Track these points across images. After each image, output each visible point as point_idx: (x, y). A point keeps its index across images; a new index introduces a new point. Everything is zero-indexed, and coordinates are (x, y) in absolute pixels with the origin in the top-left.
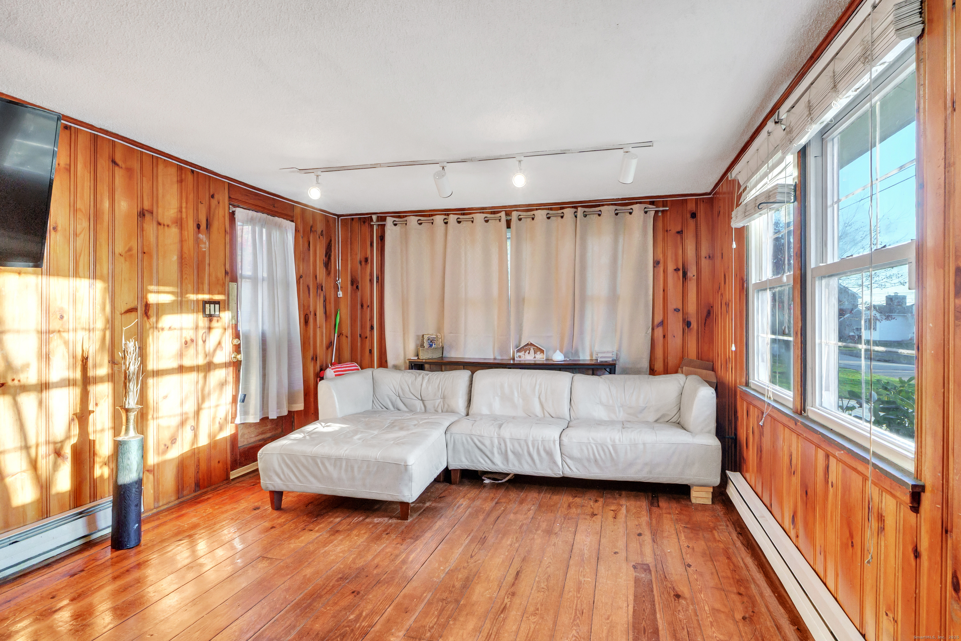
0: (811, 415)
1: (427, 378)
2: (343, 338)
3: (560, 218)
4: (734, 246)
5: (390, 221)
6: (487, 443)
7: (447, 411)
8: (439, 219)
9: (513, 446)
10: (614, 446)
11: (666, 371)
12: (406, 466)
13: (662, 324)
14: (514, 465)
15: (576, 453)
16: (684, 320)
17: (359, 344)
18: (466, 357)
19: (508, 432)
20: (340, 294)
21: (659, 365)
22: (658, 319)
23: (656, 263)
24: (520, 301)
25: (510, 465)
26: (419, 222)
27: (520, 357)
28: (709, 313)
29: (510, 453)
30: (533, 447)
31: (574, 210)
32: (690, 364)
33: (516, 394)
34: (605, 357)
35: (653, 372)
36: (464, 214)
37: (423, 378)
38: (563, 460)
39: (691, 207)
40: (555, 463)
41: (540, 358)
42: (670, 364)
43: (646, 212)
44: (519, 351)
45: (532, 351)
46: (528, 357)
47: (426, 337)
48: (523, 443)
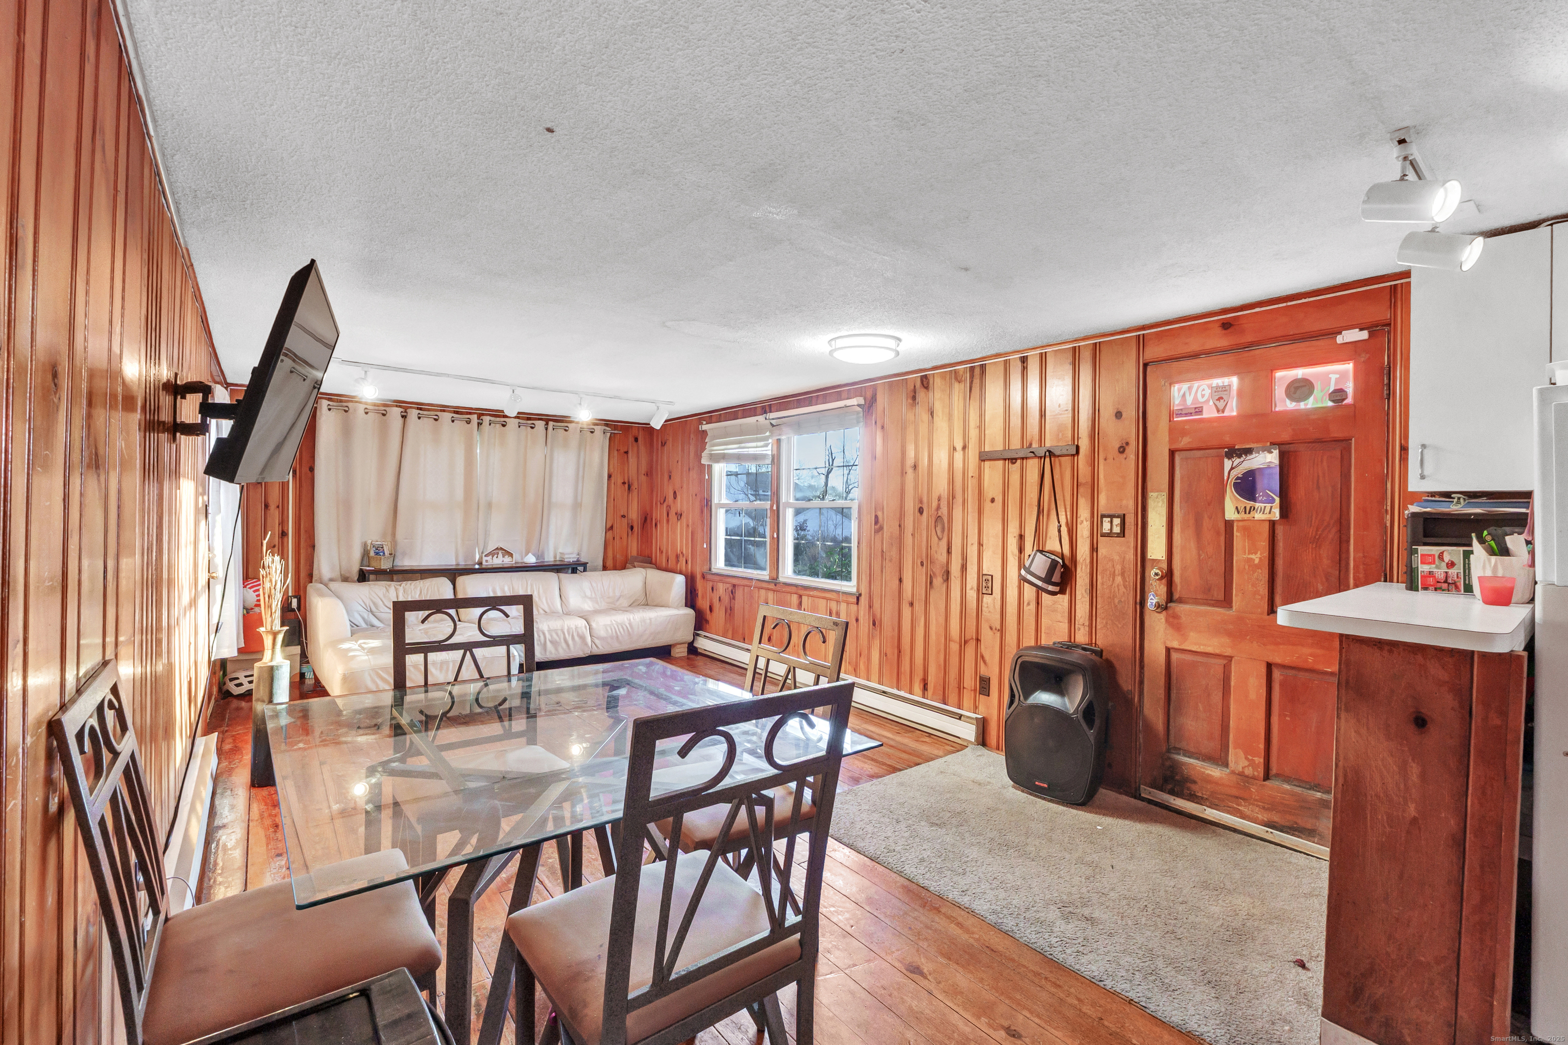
0: (783, 580)
3: (529, 428)
5: (324, 404)
8: (397, 414)
10: (630, 624)
11: (616, 567)
13: (612, 527)
15: (602, 633)
16: (628, 524)
18: (423, 564)
21: (610, 563)
22: (611, 524)
23: (610, 477)
24: (488, 505)
25: (548, 653)
26: (366, 411)
27: (487, 561)
28: (646, 519)
31: (544, 423)
32: (635, 559)
34: (571, 558)
35: (605, 568)
36: (426, 410)
37: (396, 590)
38: (592, 641)
39: (635, 432)
41: (508, 561)
42: (618, 561)
43: (604, 433)
44: (486, 556)
45: (500, 555)
46: (498, 561)
47: (372, 544)
48: (560, 632)
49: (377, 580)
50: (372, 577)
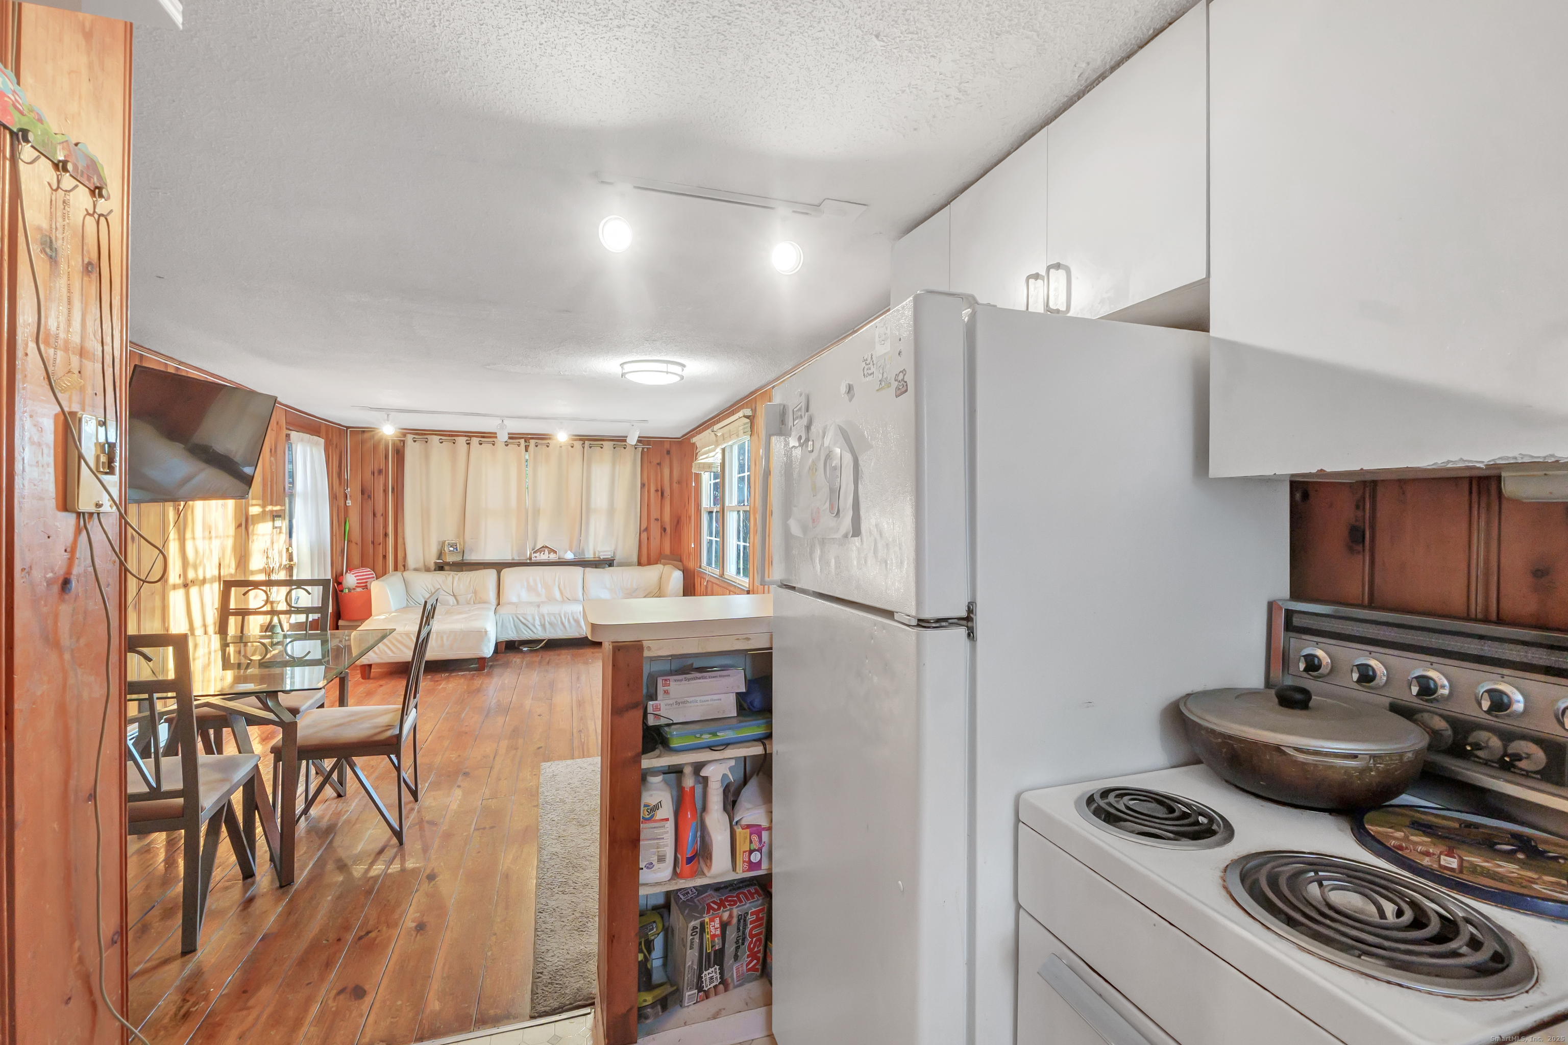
0: (726, 577)
1: (456, 578)
2: (353, 546)
4: (694, 485)
5: (410, 438)
6: (530, 619)
7: (480, 603)
8: (462, 440)
9: (550, 619)
11: (649, 563)
12: (486, 632)
13: (646, 529)
14: (550, 632)
16: (661, 527)
17: (371, 551)
18: (486, 558)
19: (545, 610)
20: (349, 503)
21: (644, 559)
22: (644, 526)
23: (643, 485)
24: (537, 512)
25: (547, 633)
26: (441, 441)
27: (536, 557)
28: (678, 523)
29: (547, 624)
30: (565, 618)
31: (582, 442)
32: (666, 557)
33: (539, 585)
34: (606, 554)
35: (640, 564)
36: (483, 437)
37: (451, 577)
39: (667, 446)
40: (581, 627)
41: (553, 557)
42: (652, 559)
43: (636, 448)
44: (534, 553)
45: (547, 552)
46: (544, 557)
47: (447, 542)
48: (558, 616)
49: (451, 570)
50: (446, 568)
